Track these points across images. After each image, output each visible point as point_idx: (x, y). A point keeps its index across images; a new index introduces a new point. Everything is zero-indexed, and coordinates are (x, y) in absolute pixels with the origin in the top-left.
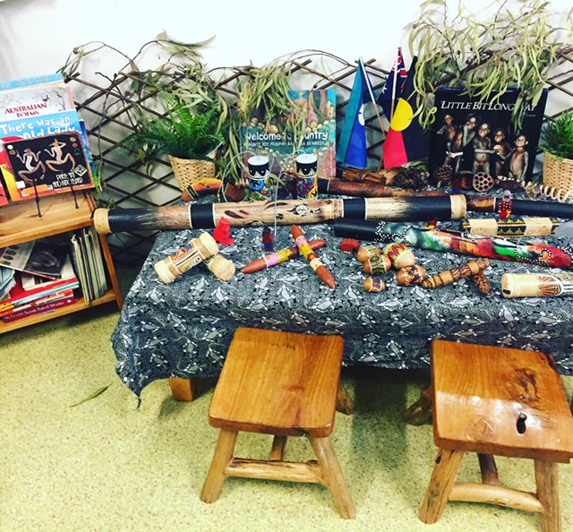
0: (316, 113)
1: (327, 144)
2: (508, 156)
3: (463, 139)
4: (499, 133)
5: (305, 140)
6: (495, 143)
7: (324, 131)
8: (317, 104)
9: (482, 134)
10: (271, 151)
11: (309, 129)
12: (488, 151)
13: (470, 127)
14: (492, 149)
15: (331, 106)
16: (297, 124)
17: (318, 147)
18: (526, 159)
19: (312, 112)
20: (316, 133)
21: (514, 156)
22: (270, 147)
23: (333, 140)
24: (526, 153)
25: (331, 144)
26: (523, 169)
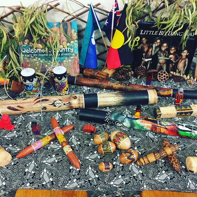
0: (66, 36)
1: (74, 54)
2: (177, 61)
3: (153, 52)
4: (173, 48)
5: (60, 53)
6: (170, 54)
7: (71, 47)
8: (66, 31)
9: (163, 49)
10: (39, 59)
11: (62, 46)
12: (166, 58)
13: (156, 45)
14: (168, 57)
15: (74, 32)
16: (54, 44)
17: (68, 56)
18: (187, 63)
19: (63, 36)
20: (66, 48)
21: (180, 61)
22: (38, 57)
23: (77, 52)
24: (187, 59)
25: (76, 55)
26: (184, 68)
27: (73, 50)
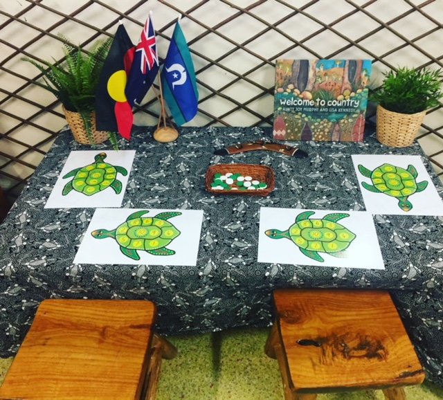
0: (351, 82)
1: (358, 111)
7: (357, 99)
8: (353, 73)
10: (304, 115)
11: (342, 97)
17: (349, 114)
19: (346, 80)
22: (303, 112)
23: (364, 108)
25: (362, 112)
27: (358, 103)
